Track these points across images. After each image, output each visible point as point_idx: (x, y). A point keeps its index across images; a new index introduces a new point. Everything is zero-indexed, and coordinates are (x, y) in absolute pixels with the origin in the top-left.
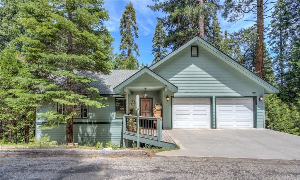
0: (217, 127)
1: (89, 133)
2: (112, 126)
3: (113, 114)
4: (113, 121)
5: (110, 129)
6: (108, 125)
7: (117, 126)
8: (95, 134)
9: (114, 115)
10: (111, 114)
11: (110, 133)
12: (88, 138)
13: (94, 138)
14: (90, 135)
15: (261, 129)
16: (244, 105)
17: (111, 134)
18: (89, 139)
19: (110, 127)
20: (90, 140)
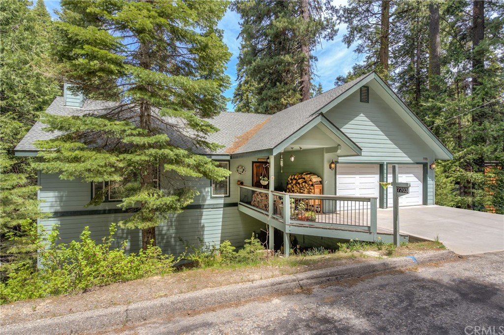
0: (388, 206)
1: (163, 228)
2: (205, 212)
3: (208, 190)
4: (208, 202)
5: (202, 217)
6: (198, 210)
7: (214, 212)
8: (174, 228)
9: (208, 192)
10: (203, 191)
11: (202, 224)
12: (160, 238)
13: (171, 236)
14: (164, 232)
15: (431, 206)
16: (414, 175)
17: (203, 227)
18: (163, 239)
19: (202, 213)
20: (164, 241)
